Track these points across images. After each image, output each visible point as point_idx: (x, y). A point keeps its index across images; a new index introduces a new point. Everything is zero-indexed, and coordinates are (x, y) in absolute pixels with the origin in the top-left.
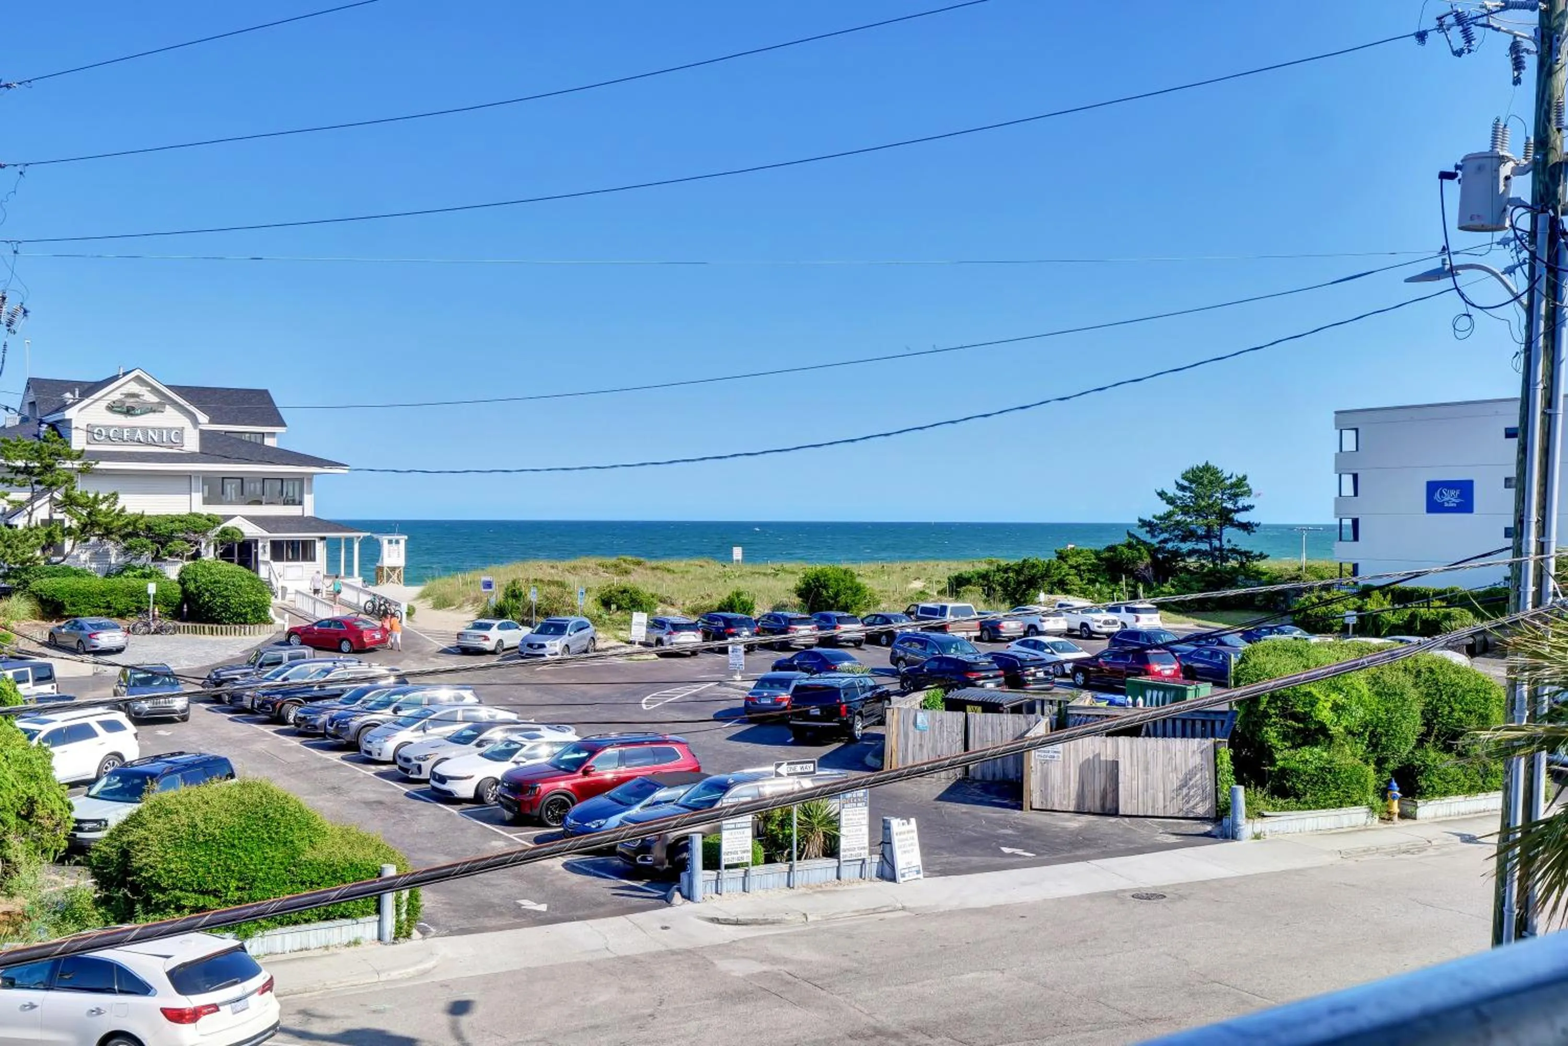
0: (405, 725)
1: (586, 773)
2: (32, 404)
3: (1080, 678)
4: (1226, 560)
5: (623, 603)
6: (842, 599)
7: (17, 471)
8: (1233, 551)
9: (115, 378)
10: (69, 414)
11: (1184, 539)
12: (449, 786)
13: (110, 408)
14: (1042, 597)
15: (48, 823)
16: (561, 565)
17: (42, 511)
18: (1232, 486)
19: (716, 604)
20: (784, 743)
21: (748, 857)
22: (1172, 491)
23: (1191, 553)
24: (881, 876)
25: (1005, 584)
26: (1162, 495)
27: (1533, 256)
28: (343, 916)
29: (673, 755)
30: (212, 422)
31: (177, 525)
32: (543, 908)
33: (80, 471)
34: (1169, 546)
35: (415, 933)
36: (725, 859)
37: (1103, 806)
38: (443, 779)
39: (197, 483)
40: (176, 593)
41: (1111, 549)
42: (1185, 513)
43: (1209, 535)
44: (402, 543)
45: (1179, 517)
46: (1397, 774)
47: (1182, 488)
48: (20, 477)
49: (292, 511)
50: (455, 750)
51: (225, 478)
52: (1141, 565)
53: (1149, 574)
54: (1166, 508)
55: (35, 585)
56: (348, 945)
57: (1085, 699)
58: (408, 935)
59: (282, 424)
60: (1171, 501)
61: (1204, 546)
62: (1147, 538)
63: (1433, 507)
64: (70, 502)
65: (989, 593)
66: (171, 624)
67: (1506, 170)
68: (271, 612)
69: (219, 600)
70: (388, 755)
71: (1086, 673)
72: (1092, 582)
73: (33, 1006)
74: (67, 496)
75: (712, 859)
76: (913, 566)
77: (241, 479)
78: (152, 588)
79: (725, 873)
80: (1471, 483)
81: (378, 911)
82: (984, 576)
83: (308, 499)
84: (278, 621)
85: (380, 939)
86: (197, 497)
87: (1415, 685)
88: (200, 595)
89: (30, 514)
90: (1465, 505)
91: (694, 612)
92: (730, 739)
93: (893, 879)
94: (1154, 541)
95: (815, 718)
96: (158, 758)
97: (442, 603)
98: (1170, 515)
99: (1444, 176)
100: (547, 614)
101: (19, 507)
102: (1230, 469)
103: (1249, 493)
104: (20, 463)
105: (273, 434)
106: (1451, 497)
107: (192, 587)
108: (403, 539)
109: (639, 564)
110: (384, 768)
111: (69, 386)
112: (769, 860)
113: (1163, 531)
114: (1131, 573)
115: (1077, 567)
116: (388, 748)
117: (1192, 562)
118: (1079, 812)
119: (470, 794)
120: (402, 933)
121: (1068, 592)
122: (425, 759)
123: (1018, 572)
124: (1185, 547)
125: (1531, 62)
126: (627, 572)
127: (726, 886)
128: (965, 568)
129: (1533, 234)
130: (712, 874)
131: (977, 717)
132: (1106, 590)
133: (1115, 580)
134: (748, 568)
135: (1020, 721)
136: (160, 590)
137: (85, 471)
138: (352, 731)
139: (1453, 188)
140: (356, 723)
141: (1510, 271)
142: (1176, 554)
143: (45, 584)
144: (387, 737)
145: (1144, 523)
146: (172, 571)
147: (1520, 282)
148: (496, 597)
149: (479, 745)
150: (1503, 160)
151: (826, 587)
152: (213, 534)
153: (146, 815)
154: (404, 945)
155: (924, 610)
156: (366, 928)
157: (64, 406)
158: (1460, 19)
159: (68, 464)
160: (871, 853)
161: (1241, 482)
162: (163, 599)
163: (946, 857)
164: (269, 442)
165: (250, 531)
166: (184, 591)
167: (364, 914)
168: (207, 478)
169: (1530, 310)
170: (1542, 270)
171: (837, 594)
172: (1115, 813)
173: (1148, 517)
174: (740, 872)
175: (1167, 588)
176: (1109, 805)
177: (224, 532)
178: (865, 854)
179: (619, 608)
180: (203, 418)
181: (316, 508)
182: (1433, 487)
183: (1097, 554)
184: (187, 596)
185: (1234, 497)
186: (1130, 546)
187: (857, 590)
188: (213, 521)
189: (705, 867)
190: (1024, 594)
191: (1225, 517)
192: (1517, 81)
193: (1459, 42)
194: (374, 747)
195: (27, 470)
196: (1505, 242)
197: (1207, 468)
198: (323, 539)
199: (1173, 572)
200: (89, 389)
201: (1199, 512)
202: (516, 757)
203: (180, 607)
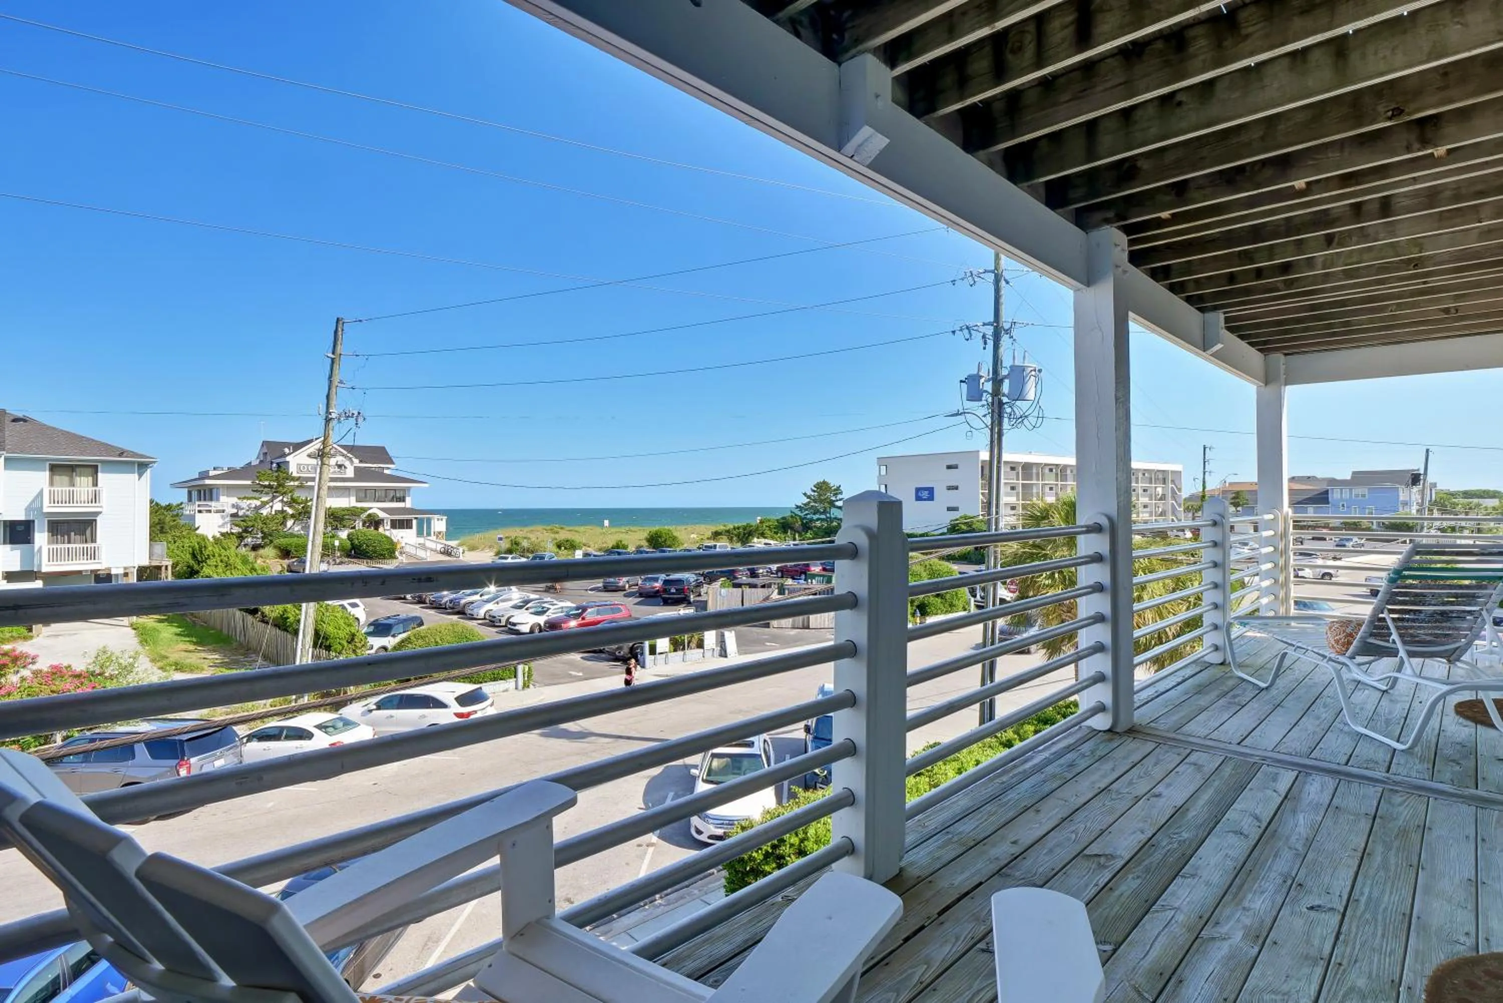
0: (488, 601)
1: (583, 619)
2: (265, 454)
3: (780, 574)
4: (832, 522)
5: (567, 546)
6: (668, 543)
7: (265, 486)
8: (835, 518)
9: (311, 441)
10: (288, 459)
11: (814, 514)
12: (517, 628)
13: (309, 456)
14: (755, 540)
15: (359, 645)
16: (526, 529)
17: (278, 506)
18: (835, 490)
19: (610, 546)
20: (659, 605)
21: (667, 650)
22: (809, 493)
23: (818, 519)
24: (721, 655)
25: (738, 536)
26: (805, 494)
27: (993, 411)
28: (501, 679)
29: (620, 610)
30: (361, 462)
31: (346, 512)
32: (581, 674)
33: (298, 486)
34: (809, 516)
35: (531, 686)
36: (658, 651)
37: (803, 624)
38: (514, 624)
39: (353, 492)
40: (348, 544)
41: (784, 518)
42: (815, 502)
43: (824, 512)
44: (444, 521)
45: (812, 504)
46: (918, 607)
47: (814, 491)
48: (266, 490)
49: (401, 505)
50: (516, 612)
51: (366, 490)
52: (797, 525)
53: (800, 529)
54: (806, 500)
55: (277, 542)
56: (504, 691)
57: (790, 582)
58: (528, 687)
59: (392, 463)
60: (809, 497)
61: (823, 517)
62: (799, 513)
63: (918, 498)
64: (293, 502)
65: (731, 540)
66: (346, 559)
67: (982, 380)
68: (397, 553)
69: (371, 548)
70: (482, 615)
71: (782, 572)
72: (776, 533)
73: (392, 717)
74: (292, 499)
75: (653, 651)
76: (690, 528)
77: (375, 490)
78: (337, 543)
79: (658, 656)
80: (933, 488)
81: (515, 677)
82: (728, 531)
83: (408, 499)
84: (400, 558)
85: (516, 688)
86: (353, 499)
87: (925, 571)
88: (360, 546)
89: (272, 507)
90: (931, 498)
91: (600, 550)
92: (636, 604)
93: (726, 657)
94: (802, 515)
95: (673, 594)
96: (389, 618)
97: (472, 548)
98: (809, 502)
99: (961, 381)
100: (532, 552)
101: (264, 504)
102: (833, 483)
103: (841, 493)
104: (267, 483)
105: (388, 468)
106: (925, 494)
107: (356, 542)
108: (445, 518)
109: (562, 528)
110: (480, 622)
111: (287, 445)
112: (675, 650)
113: (806, 510)
114: (792, 529)
115: (769, 527)
116: (482, 613)
117: (818, 524)
118: (794, 628)
119: (528, 630)
120: (526, 686)
121: (765, 538)
122: (503, 616)
123: (745, 529)
124: (815, 517)
125: (990, 343)
126: (557, 533)
127: (658, 662)
128: (721, 528)
129: (993, 403)
130: (652, 657)
131: (747, 590)
132: (783, 536)
133: (785, 532)
134: (613, 530)
135: (765, 592)
136: (340, 543)
137: (301, 487)
138: (461, 605)
139: (964, 386)
140: (463, 602)
141: (985, 416)
142: (811, 520)
143: (283, 541)
144: (479, 607)
145: (797, 507)
146: (344, 534)
147: (988, 420)
148: (505, 545)
149: (527, 609)
150: (981, 377)
151: (660, 537)
152: (364, 516)
153: (412, 638)
154: (527, 691)
155: (706, 547)
156: (510, 684)
157: (285, 455)
158: (968, 328)
159: (292, 483)
160: (717, 646)
161: (838, 488)
162: (342, 548)
163: (744, 648)
164: (386, 472)
165: (382, 515)
166: (352, 544)
167: (510, 678)
168: (358, 489)
169: (992, 430)
170: (996, 416)
171: (666, 540)
172: (808, 628)
173: (800, 504)
174: (664, 656)
175: (808, 535)
176: (806, 624)
177: (370, 515)
178: (714, 647)
179: (565, 548)
180: (356, 461)
181: (412, 504)
182: (918, 490)
183: (777, 520)
184: (354, 547)
185: (835, 495)
186: (792, 517)
187: (675, 538)
188: (364, 510)
189: (651, 654)
190: (747, 538)
191: (832, 504)
192: (984, 348)
193: (967, 336)
194: (475, 612)
195: (270, 487)
196: (983, 406)
197: (824, 482)
198: (416, 518)
199: (810, 528)
200: (297, 446)
201: (821, 501)
202: (547, 614)
203: (351, 551)
